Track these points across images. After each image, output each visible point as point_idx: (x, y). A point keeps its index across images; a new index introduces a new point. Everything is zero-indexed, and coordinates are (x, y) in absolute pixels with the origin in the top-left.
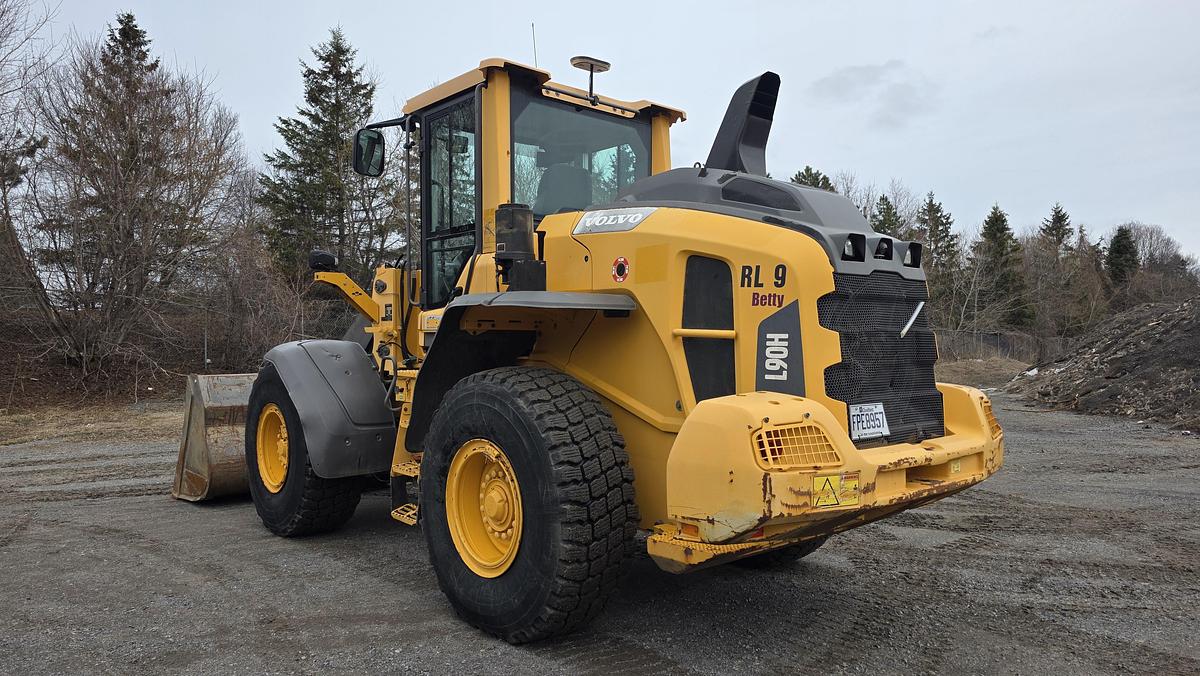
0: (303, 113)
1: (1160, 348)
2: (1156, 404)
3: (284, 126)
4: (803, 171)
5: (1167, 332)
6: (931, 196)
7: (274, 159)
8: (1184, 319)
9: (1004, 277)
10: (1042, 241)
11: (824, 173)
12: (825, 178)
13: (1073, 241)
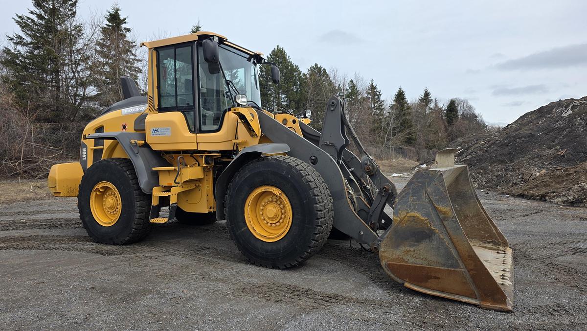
0: (32, 13)
1: (487, 154)
2: (488, 182)
3: (19, 20)
4: (314, 65)
5: (489, 147)
6: (372, 81)
7: (13, 39)
8: (497, 140)
9: (404, 121)
10: (419, 105)
11: (324, 67)
12: (324, 69)
13: (432, 105)
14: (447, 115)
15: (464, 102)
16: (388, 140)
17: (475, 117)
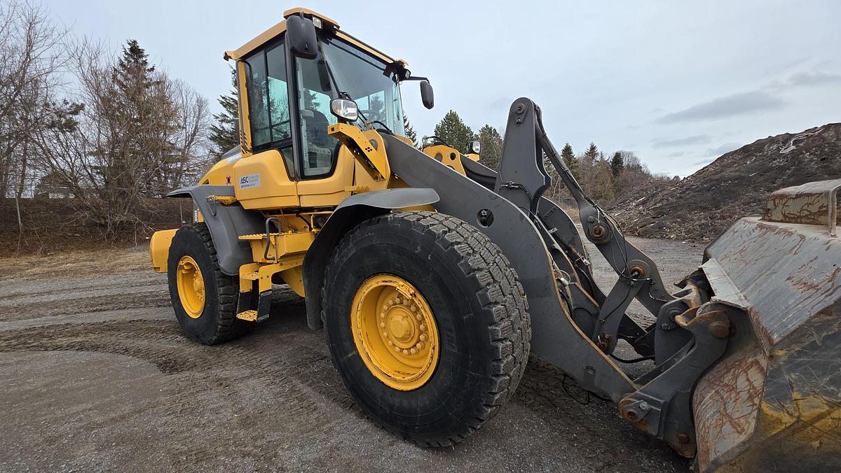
0: (234, 93)
1: (682, 201)
3: (223, 100)
4: (484, 126)
5: (684, 192)
7: (218, 118)
8: (693, 185)
10: (585, 159)
11: (494, 127)
13: (598, 158)
14: (612, 167)
15: (629, 154)
16: (557, 192)
17: (639, 167)
